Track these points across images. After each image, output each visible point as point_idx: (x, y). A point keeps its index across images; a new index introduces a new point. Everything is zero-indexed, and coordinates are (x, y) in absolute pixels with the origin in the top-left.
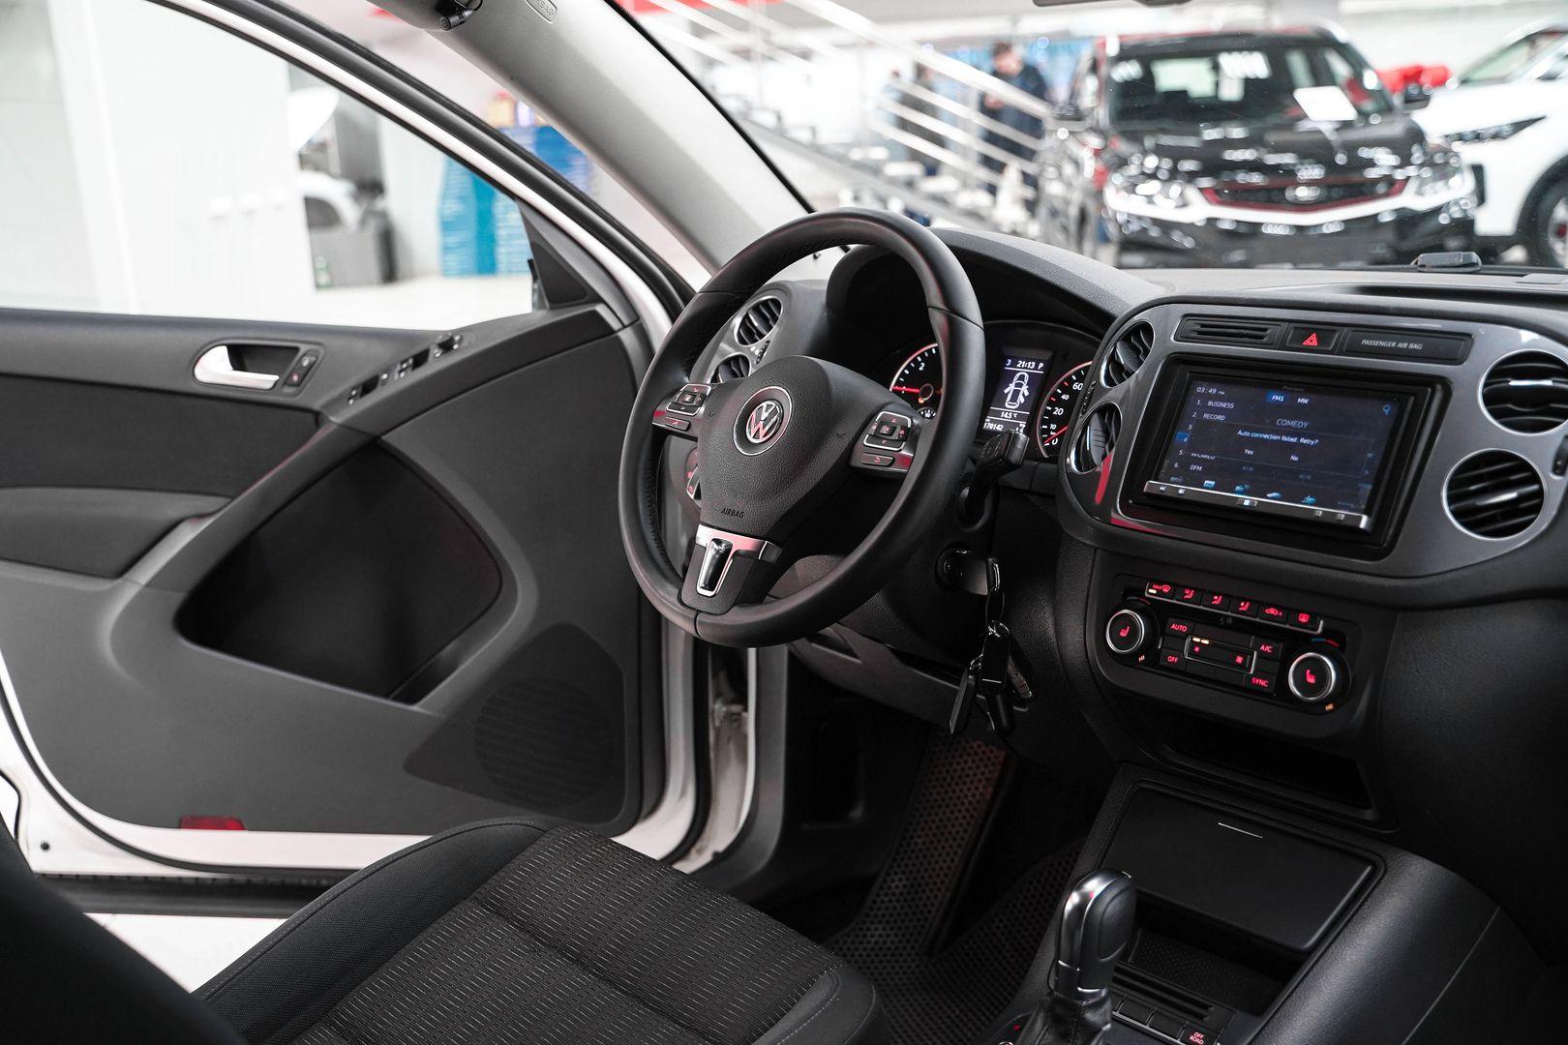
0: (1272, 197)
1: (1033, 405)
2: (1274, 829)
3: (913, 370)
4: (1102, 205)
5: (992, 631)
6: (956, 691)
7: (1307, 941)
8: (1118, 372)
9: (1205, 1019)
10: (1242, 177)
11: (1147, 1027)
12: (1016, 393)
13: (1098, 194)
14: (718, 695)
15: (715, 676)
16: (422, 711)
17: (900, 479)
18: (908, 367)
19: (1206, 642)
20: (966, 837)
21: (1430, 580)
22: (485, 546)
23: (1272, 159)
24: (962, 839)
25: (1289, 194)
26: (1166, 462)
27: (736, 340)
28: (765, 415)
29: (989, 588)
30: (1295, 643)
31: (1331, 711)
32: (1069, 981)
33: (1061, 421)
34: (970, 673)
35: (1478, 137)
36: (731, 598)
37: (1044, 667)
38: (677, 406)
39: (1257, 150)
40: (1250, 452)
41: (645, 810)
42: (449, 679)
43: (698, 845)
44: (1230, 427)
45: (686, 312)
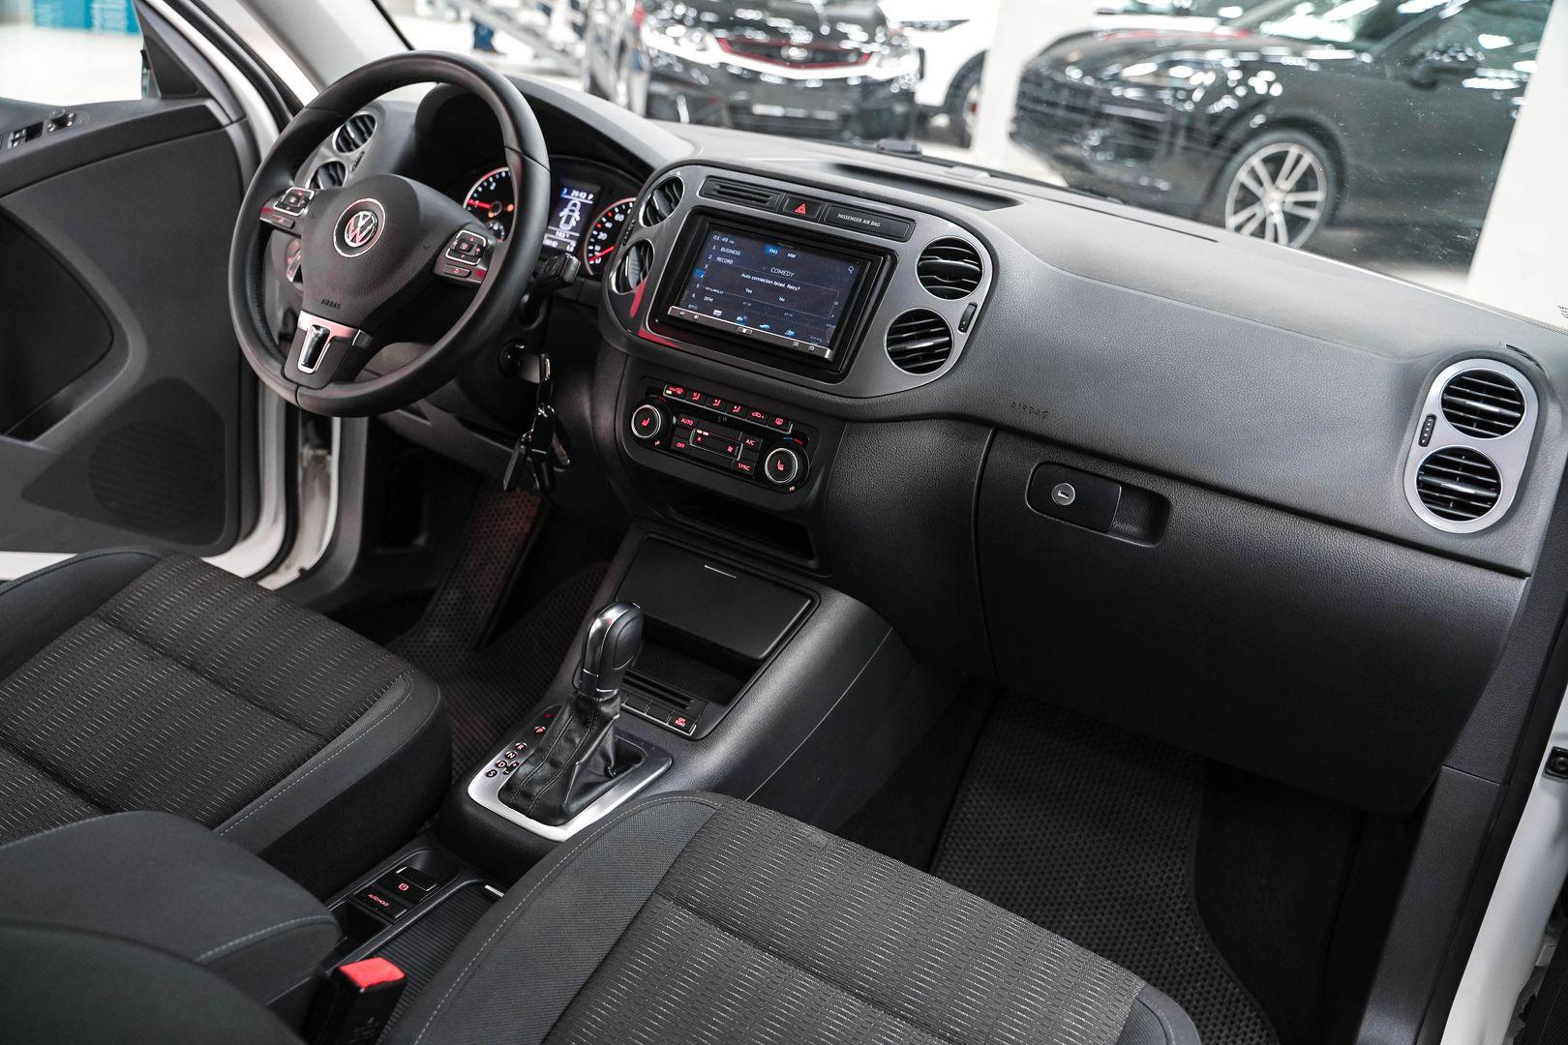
0: (771, 52)
1: (583, 228)
2: (745, 572)
3: (486, 189)
4: (638, 40)
5: (541, 412)
6: (511, 454)
7: (763, 652)
8: (654, 215)
9: (688, 708)
10: (751, 34)
11: (645, 714)
12: (569, 217)
13: (636, 31)
14: (306, 441)
15: (304, 425)
16: (40, 447)
17: (476, 288)
18: (481, 185)
19: (706, 434)
20: (509, 561)
21: (870, 401)
22: (98, 306)
23: (774, 22)
24: (505, 562)
25: (784, 53)
26: (686, 292)
27: (335, 147)
28: (361, 223)
29: (541, 378)
30: (771, 440)
31: (792, 492)
32: (590, 684)
33: (604, 245)
34: (522, 443)
35: (923, 27)
36: (329, 376)
37: (579, 440)
38: (283, 205)
39: (763, 12)
40: (750, 291)
41: (242, 534)
42: (64, 420)
43: (287, 562)
44: (736, 270)
45: (294, 122)
